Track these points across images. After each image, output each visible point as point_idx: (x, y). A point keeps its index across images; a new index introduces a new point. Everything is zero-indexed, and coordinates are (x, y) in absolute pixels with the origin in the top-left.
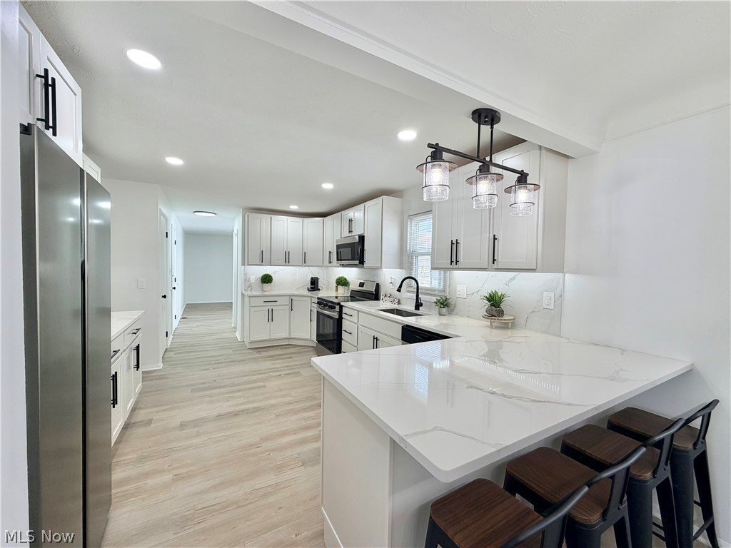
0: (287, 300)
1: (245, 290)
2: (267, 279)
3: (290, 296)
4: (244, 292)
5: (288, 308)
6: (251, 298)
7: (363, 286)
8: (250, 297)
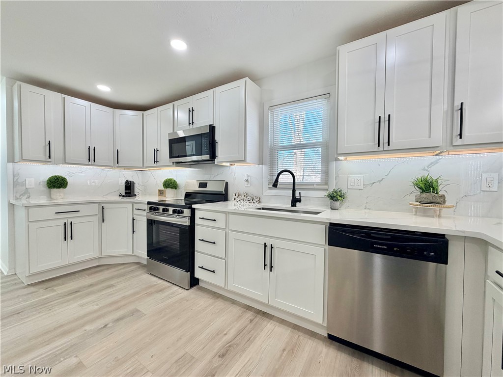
0: (96, 209)
1: (16, 199)
2: (57, 183)
3: (99, 203)
4: (13, 202)
5: (97, 219)
6: (30, 210)
7: (205, 187)
8: (28, 207)
